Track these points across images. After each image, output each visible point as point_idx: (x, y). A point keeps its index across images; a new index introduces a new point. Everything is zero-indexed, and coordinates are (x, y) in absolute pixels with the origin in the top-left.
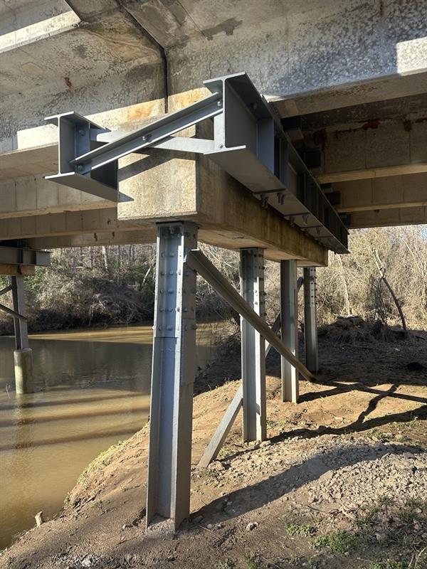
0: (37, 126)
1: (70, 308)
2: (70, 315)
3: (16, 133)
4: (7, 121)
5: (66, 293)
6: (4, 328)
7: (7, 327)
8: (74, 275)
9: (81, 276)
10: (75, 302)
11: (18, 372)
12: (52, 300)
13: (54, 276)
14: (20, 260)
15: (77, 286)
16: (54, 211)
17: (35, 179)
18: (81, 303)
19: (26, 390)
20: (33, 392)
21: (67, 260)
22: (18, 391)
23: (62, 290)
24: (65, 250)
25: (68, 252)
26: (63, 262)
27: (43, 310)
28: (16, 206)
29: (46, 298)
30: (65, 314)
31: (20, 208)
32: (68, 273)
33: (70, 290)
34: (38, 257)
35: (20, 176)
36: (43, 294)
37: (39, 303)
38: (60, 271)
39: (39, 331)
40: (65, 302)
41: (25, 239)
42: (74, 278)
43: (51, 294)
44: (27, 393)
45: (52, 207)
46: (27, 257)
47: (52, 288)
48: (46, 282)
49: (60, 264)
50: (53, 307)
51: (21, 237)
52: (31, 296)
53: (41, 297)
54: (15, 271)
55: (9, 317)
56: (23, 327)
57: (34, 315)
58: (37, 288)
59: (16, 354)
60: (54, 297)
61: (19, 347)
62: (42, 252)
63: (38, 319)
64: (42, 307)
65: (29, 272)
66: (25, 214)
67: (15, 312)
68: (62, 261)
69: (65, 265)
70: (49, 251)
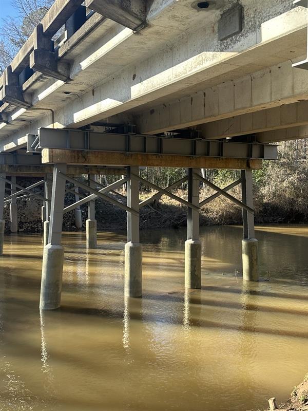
0: (281, 14)
1: (292, 202)
2: (291, 209)
3: (260, 26)
4: (252, 16)
5: (288, 187)
6: (231, 218)
7: (233, 218)
8: (298, 168)
9: (304, 169)
10: (298, 196)
11: (245, 259)
12: (274, 194)
13: (278, 170)
14: (250, 154)
15: (300, 180)
16: (287, 102)
17: (270, 72)
18: (304, 197)
19: (252, 278)
20: (258, 281)
21: (290, 153)
22: (245, 277)
23: (285, 184)
24: (288, 143)
25: (292, 144)
26: (287, 154)
27: (266, 203)
28: (252, 101)
29: (269, 191)
30: (287, 207)
31: (255, 103)
32: (291, 167)
33: (292, 183)
34: (266, 150)
35: (256, 71)
36: (266, 187)
37: (262, 197)
38: (283, 165)
39: (261, 223)
40: (287, 196)
41: (254, 134)
42: (297, 172)
43: (274, 188)
44: (253, 281)
45: (287, 98)
46: (255, 151)
47: (275, 181)
48: (269, 176)
49: (284, 158)
50: (275, 200)
51: (252, 132)
52: (256, 189)
53: (264, 191)
54: (245, 165)
55: (236, 208)
56: (251, 218)
57: (257, 207)
58: (261, 181)
59: (244, 243)
60: (276, 190)
61: (246, 237)
62: (269, 145)
63: (261, 212)
64: (265, 201)
65: (257, 166)
66: (259, 108)
67: (244, 204)
68: (285, 154)
69: (288, 158)
70: (275, 144)
